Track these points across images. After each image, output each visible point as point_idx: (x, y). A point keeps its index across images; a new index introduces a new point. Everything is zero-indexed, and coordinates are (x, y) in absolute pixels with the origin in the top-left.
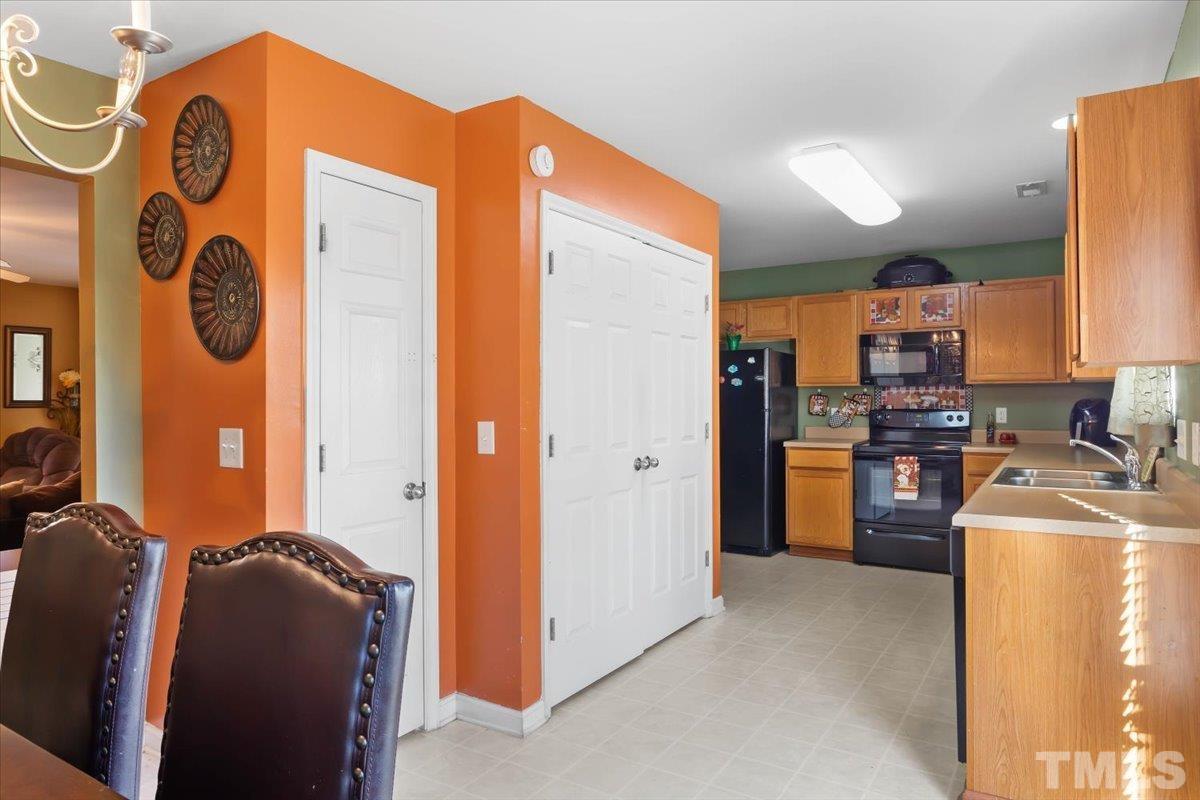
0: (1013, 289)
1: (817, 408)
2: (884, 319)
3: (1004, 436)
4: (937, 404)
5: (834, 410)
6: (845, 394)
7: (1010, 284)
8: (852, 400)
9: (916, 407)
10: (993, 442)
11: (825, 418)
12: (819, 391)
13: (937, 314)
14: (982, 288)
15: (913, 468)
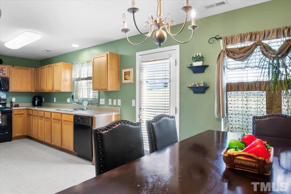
0: (21, 69)
3: (15, 105)
10: (13, 107)
13: (1, 72)
14: (13, 67)
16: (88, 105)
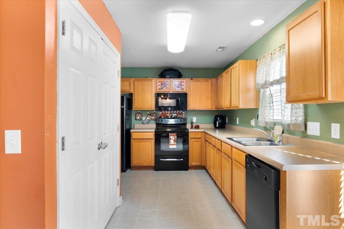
0: (201, 82)
1: (138, 118)
2: (163, 88)
3: (196, 126)
4: (177, 116)
5: (144, 118)
6: (148, 113)
7: (200, 80)
8: (150, 115)
9: (170, 117)
10: (193, 128)
11: (141, 121)
12: (139, 112)
13: (179, 88)
14: (192, 80)
15: (175, 137)
16: (283, 133)
